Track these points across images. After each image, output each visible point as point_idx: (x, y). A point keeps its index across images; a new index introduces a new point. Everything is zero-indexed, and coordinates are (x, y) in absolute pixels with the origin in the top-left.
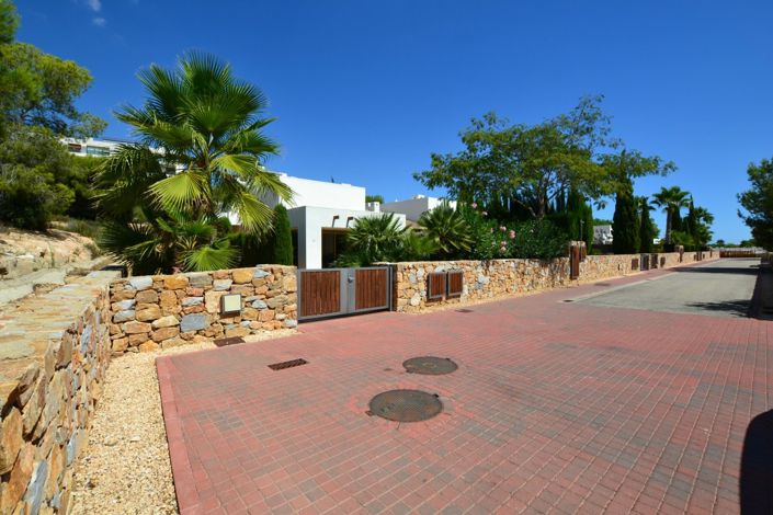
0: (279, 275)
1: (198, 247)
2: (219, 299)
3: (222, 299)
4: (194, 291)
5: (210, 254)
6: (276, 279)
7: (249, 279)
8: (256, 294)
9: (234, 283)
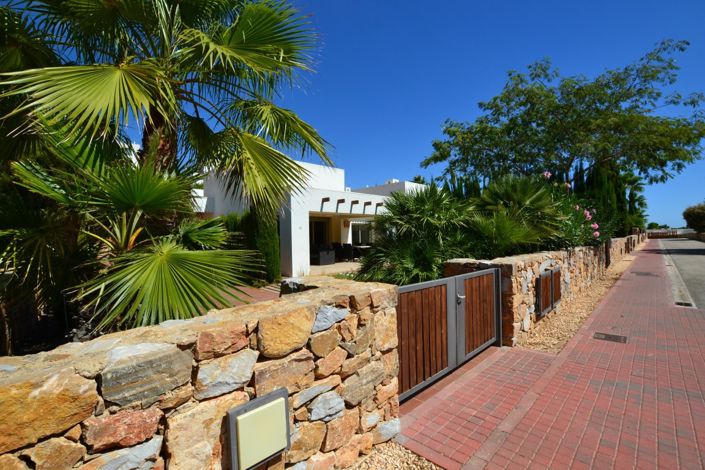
0: (366, 312)
1: (143, 244)
2: (216, 429)
3: (228, 427)
4: (122, 424)
5: (177, 261)
6: (360, 325)
7: (300, 339)
8: (318, 378)
9: (262, 358)
